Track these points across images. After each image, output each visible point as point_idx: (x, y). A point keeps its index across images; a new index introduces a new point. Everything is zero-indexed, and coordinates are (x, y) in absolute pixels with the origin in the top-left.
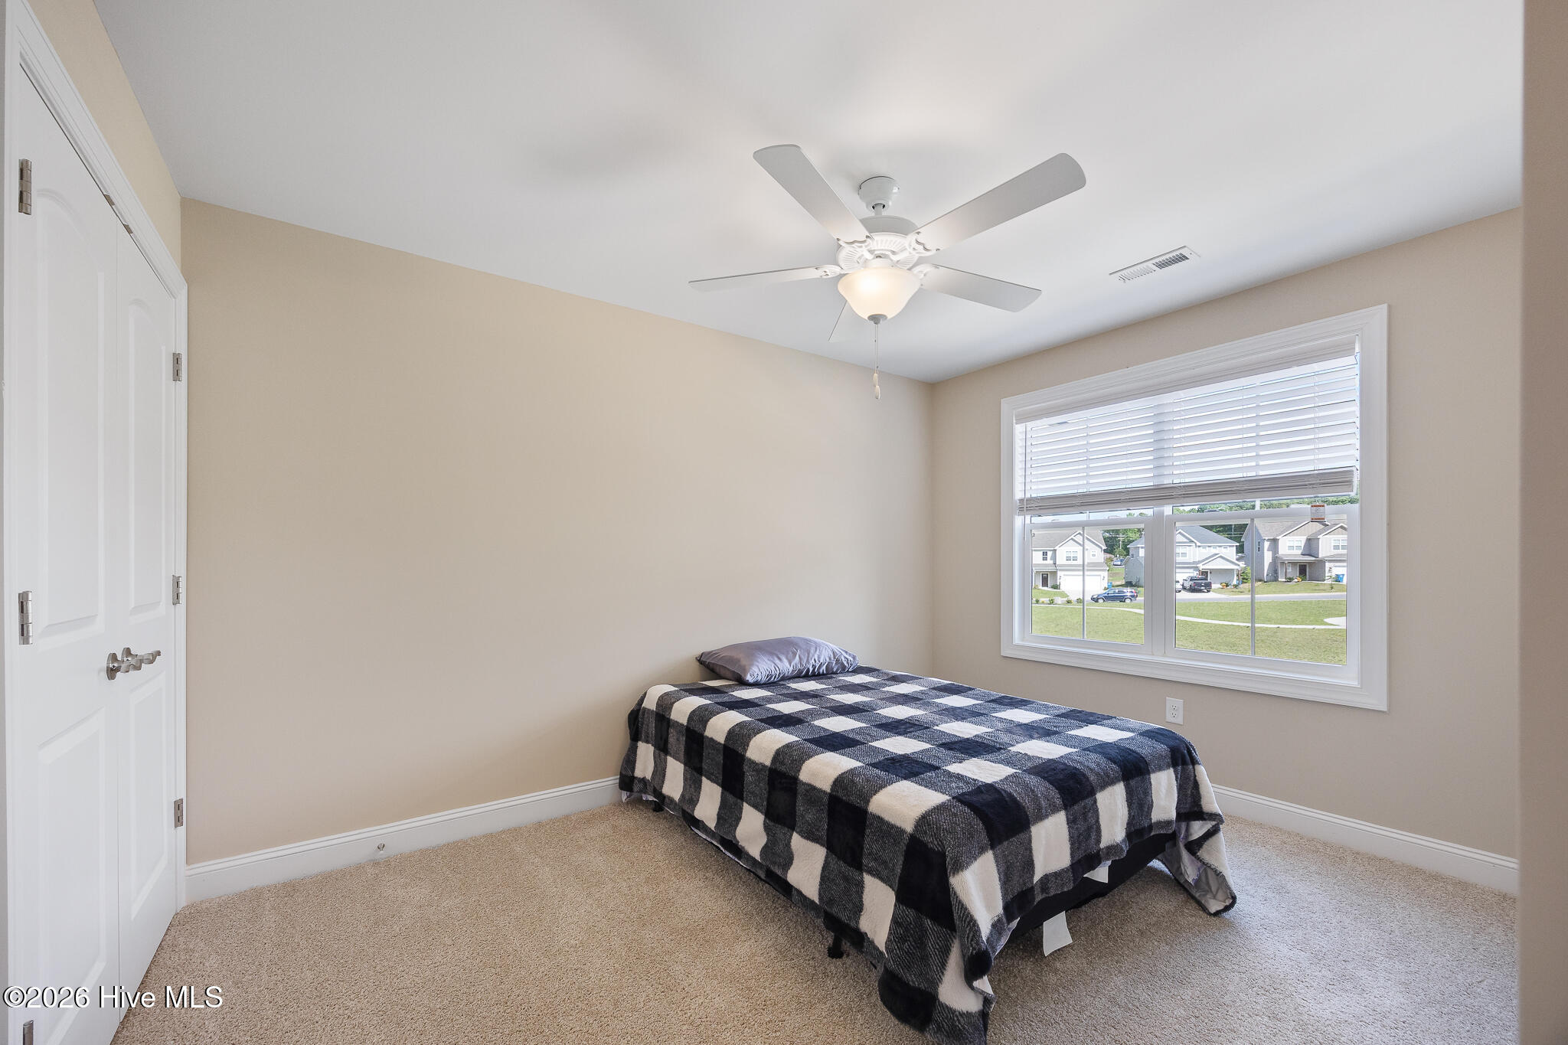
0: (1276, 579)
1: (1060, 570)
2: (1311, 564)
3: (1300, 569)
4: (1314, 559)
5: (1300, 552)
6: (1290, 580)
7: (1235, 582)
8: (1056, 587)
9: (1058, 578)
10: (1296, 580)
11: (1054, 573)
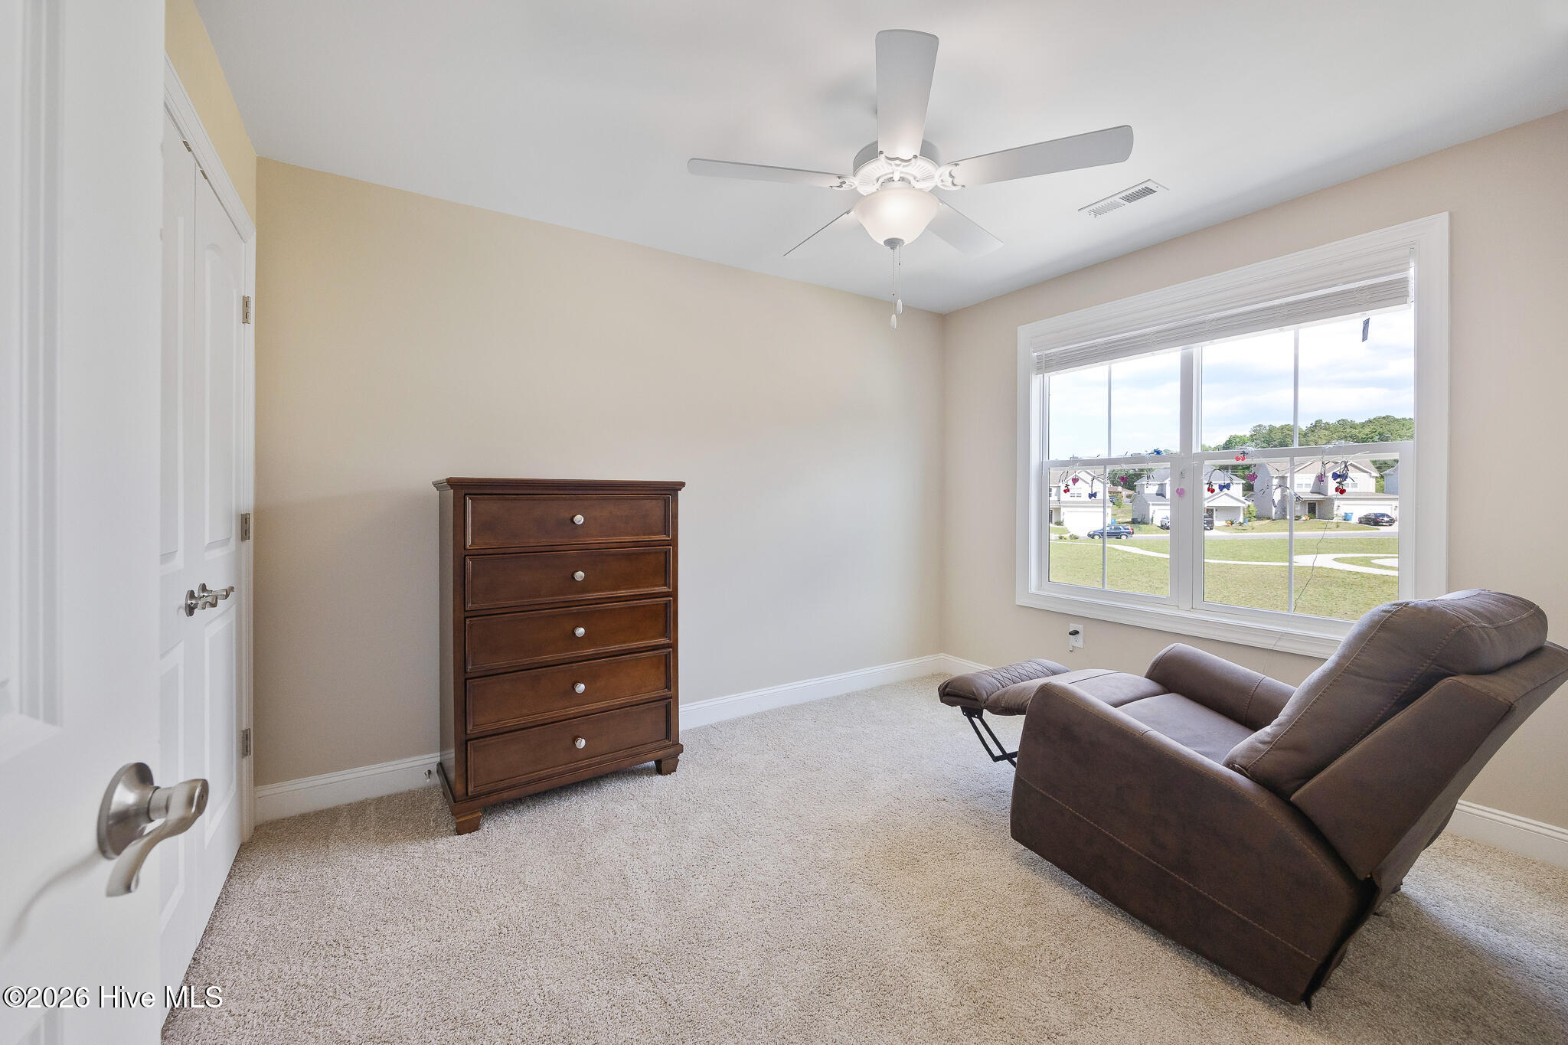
0: (1284, 517)
1: (1064, 506)
2: (1320, 502)
3: (1309, 508)
4: (1323, 497)
5: (1309, 490)
6: (1298, 518)
7: (1241, 520)
8: (1059, 523)
9: (1062, 513)
10: (1304, 518)
11: (1058, 510)
